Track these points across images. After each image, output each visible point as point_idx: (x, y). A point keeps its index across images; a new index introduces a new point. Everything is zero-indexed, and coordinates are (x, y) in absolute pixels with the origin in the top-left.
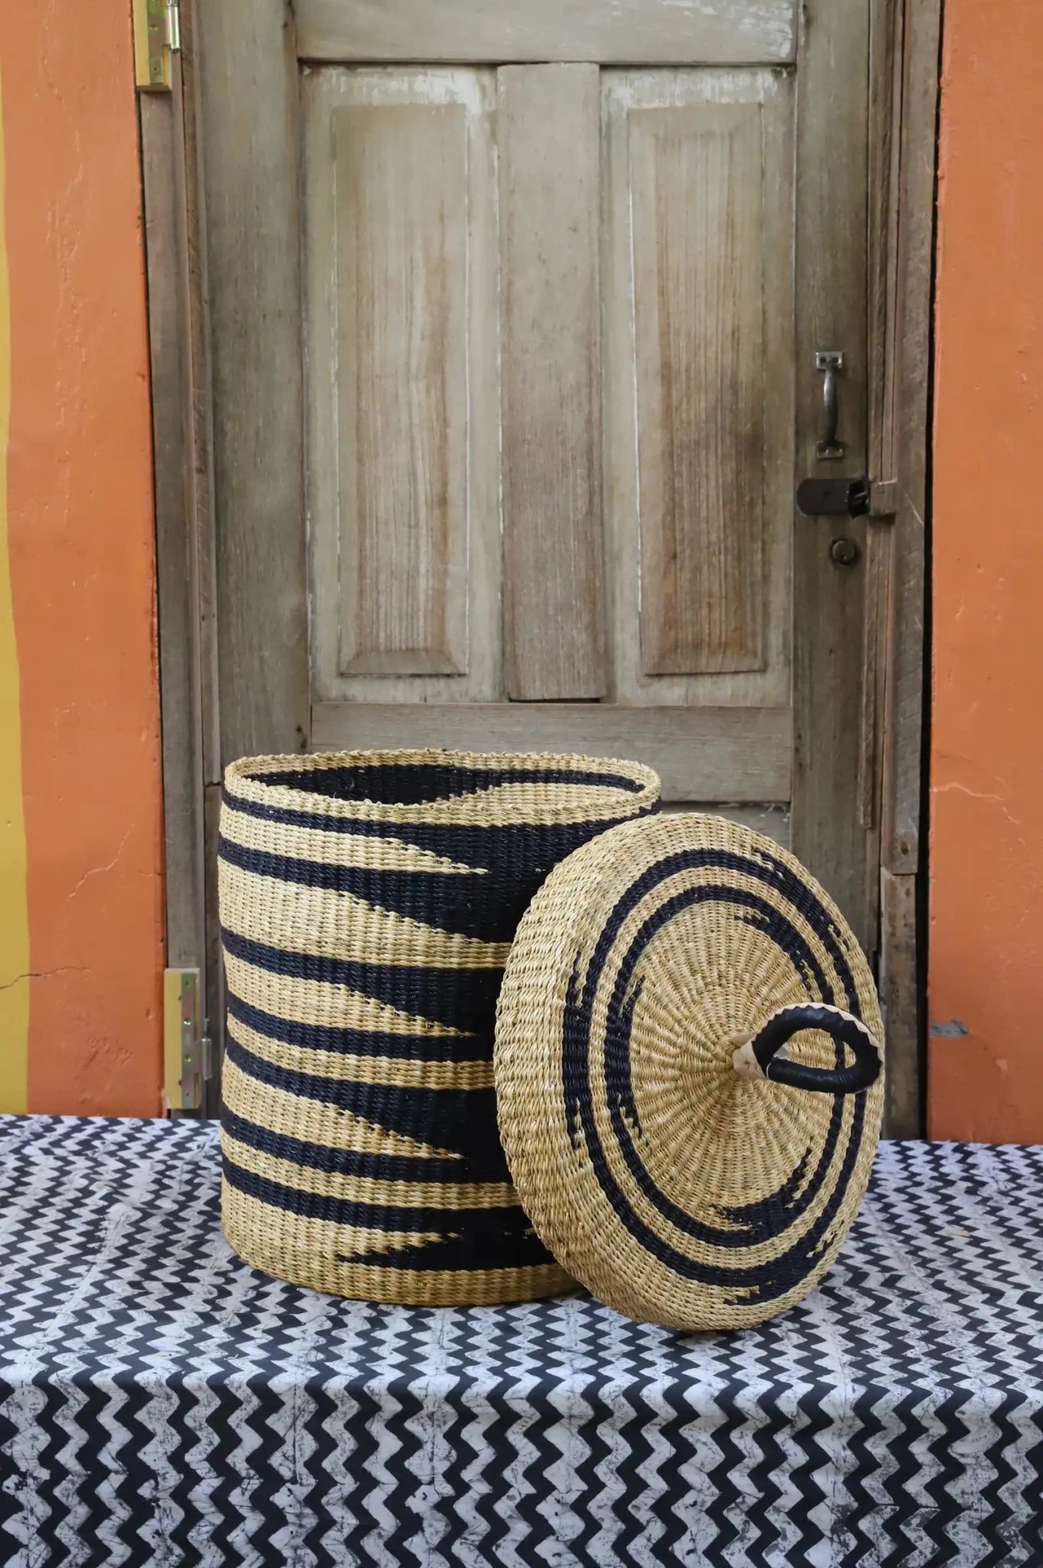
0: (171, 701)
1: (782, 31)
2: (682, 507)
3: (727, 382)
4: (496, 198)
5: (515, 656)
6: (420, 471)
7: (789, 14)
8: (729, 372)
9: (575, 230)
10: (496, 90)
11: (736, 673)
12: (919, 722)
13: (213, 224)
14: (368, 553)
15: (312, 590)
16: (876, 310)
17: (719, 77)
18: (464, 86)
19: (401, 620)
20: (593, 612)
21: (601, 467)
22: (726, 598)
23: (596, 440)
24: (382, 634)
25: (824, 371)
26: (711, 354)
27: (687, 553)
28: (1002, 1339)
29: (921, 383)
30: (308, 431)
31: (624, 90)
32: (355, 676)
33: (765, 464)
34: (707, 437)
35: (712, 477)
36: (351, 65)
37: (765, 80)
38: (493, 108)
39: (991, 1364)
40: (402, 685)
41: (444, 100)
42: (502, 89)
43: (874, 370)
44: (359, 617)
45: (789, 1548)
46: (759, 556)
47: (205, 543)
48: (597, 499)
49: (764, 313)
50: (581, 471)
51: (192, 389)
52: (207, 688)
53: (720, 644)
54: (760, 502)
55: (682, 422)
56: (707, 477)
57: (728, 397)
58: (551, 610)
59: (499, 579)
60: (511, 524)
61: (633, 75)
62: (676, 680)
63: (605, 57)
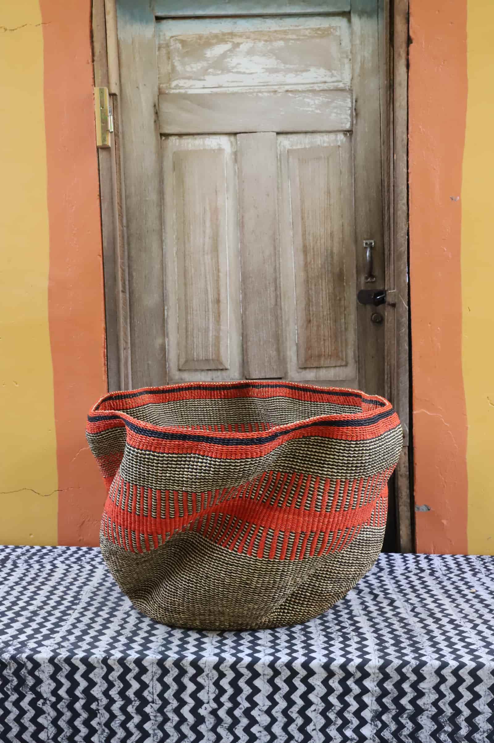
0: (112, 381)
1: (347, 119)
2: (312, 302)
3: (329, 251)
4: (237, 183)
5: (248, 362)
6: (209, 289)
7: (349, 112)
8: (330, 248)
9: (268, 195)
10: (237, 143)
11: (335, 366)
12: (408, 386)
13: (127, 197)
14: (189, 322)
15: (168, 337)
16: (386, 224)
17: (323, 136)
18: (224, 142)
19: (202, 348)
20: (278, 344)
21: (280, 287)
22: (331, 337)
23: (278, 276)
24: (195, 354)
25: (366, 248)
26: (323, 241)
27: (315, 319)
28: (440, 638)
29: (404, 252)
30: (165, 275)
31: (286, 142)
32: (185, 370)
33: (345, 284)
34: (322, 274)
35: (324, 290)
36: (180, 135)
37: (341, 137)
38: (235, 150)
39: (435, 649)
40: (203, 373)
41: (217, 147)
42: (239, 143)
43: (386, 247)
44: (186, 347)
45: (354, 727)
46: (343, 320)
47: (125, 319)
48: (279, 300)
49: (343, 226)
50: (272, 289)
51: (119, 260)
52: (126, 376)
53: (329, 355)
54: (343, 299)
55: (312, 269)
56: (322, 290)
57: (329, 259)
58: (262, 343)
59: (241, 331)
60: (245, 309)
61: (289, 136)
62: (312, 370)
63: (278, 130)
